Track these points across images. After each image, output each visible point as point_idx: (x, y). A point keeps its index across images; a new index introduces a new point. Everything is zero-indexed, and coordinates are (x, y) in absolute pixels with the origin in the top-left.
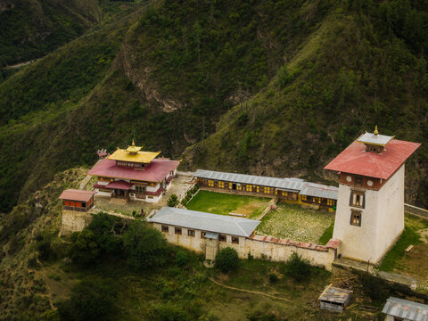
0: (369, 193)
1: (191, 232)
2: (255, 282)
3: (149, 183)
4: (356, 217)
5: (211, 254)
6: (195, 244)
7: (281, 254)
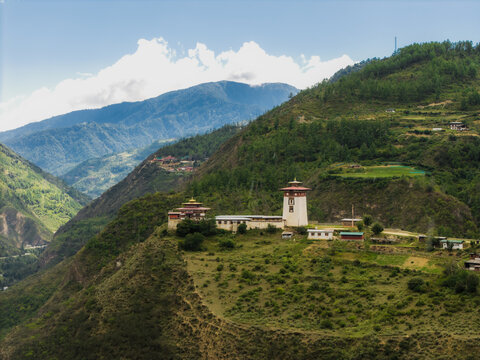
0: (296, 198)
1: (226, 221)
2: (254, 235)
3: (201, 211)
4: (291, 209)
5: (235, 229)
6: (227, 227)
7: (263, 225)
